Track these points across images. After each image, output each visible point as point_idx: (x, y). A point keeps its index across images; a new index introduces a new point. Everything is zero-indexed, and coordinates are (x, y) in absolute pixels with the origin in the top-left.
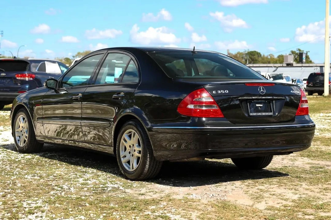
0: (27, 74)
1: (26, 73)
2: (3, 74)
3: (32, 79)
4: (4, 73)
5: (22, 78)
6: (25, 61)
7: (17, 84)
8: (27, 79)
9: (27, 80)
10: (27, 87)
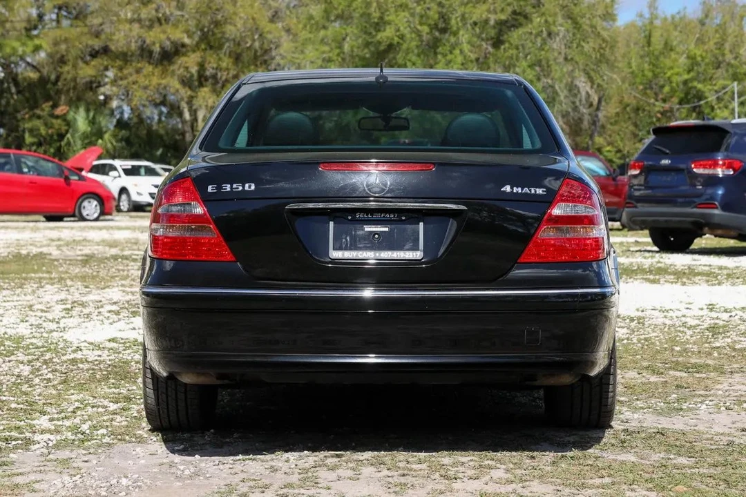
0: (722, 160)
1: (720, 157)
2: (665, 162)
3: (732, 173)
4: (669, 159)
5: (706, 171)
6: (721, 126)
7: (695, 186)
8: (720, 172)
9: (721, 176)
10: (720, 192)
